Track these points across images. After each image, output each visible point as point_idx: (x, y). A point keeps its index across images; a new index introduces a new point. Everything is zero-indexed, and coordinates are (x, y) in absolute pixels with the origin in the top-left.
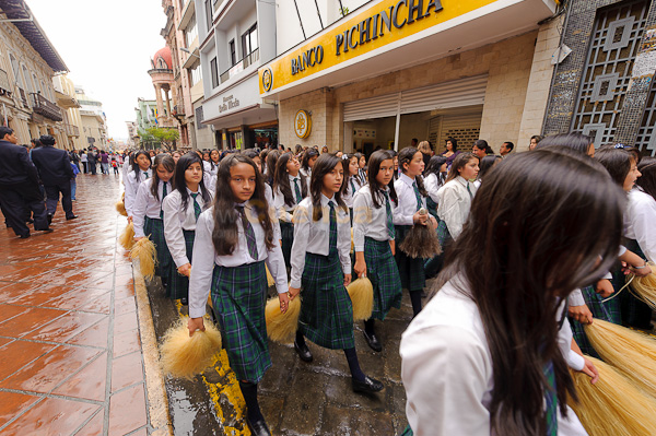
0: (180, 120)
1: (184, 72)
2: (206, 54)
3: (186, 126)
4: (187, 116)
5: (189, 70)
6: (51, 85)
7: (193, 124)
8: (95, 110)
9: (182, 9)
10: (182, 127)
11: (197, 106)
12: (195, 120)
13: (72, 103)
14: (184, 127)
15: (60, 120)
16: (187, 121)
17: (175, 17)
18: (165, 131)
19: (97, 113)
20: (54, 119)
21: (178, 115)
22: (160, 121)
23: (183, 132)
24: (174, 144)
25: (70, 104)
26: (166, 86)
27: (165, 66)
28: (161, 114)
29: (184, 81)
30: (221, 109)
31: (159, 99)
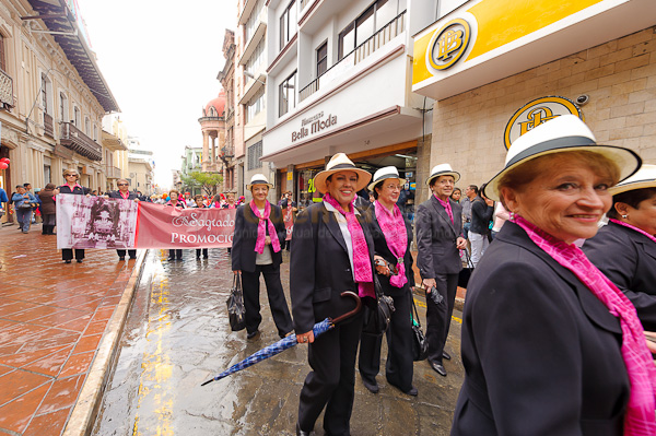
0: (227, 163)
1: (238, 109)
3: (232, 169)
4: (236, 156)
5: (245, 106)
6: (98, 123)
7: (242, 166)
8: (146, 158)
9: (245, 43)
10: (228, 170)
11: (249, 145)
12: (245, 160)
14: (230, 170)
15: (99, 159)
16: (235, 162)
17: (236, 55)
18: (208, 176)
19: (147, 161)
20: (93, 158)
21: (225, 158)
23: (228, 176)
24: (215, 189)
25: (116, 144)
26: (214, 134)
27: (215, 114)
28: (206, 159)
29: (238, 119)
30: (295, 136)
31: (206, 145)
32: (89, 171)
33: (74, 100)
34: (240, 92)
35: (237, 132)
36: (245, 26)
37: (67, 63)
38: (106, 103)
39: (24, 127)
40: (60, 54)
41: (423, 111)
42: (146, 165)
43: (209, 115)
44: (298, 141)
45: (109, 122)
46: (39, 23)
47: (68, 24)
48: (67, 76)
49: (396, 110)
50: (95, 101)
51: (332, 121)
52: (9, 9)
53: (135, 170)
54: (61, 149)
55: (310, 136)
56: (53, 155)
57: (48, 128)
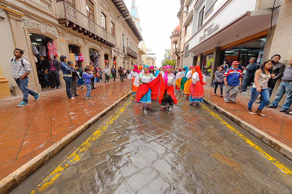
0: (177, 55)
1: (183, 29)
2: (197, 9)
4: (181, 52)
5: (186, 27)
6: (137, 46)
7: (183, 55)
11: (186, 46)
12: (184, 53)
13: (142, 53)
14: (179, 58)
15: (137, 58)
16: (180, 55)
19: (153, 57)
20: (135, 58)
22: (171, 57)
23: (178, 61)
26: (175, 42)
27: (177, 33)
28: (172, 54)
29: (183, 34)
30: (201, 38)
31: (172, 48)
32: (134, 63)
33: (131, 40)
34: (185, 20)
35: (182, 39)
37: (129, 28)
38: (139, 38)
39: (118, 51)
40: (127, 24)
41: (273, 9)
42: (153, 59)
43: (174, 34)
44: (202, 41)
45: (141, 45)
46: (122, 17)
47: (127, 14)
48: (129, 32)
49: (248, 14)
50: (136, 38)
51: (217, 28)
52: (115, 15)
53: (148, 61)
54: (127, 56)
55: (207, 38)
56: (125, 58)
57: (124, 50)
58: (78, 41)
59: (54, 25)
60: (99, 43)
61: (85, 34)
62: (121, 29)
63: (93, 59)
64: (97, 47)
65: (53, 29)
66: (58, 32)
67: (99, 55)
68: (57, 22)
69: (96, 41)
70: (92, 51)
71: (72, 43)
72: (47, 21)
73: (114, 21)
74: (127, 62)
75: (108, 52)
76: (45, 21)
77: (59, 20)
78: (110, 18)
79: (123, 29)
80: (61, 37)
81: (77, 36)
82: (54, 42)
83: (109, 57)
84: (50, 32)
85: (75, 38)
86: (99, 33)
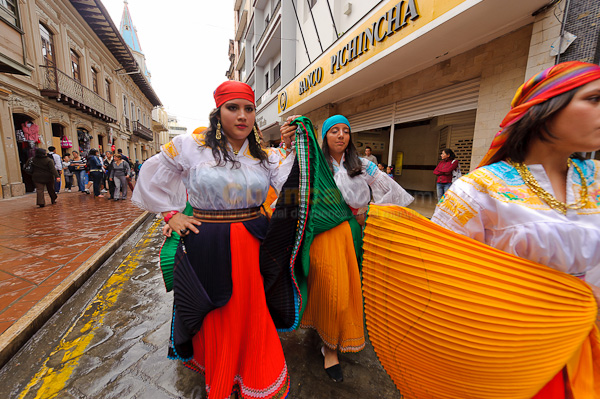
6: (150, 116)
9: (239, 54)
15: (151, 140)
17: (235, 61)
20: (148, 139)
25: (161, 128)
32: (147, 148)
33: (138, 105)
36: (239, 42)
37: (134, 85)
38: (154, 102)
39: (118, 128)
40: (131, 80)
45: (156, 113)
46: (123, 71)
48: (134, 92)
50: (148, 102)
52: (111, 68)
54: (133, 137)
56: (130, 141)
57: (128, 126)
58: (63, 118)
59: (36, 97)
60: (90, 117)
61: (72, 106)
62: (122, 89)
63: (82, 143)
64: (88, 125)
65: (36, 104)
66: (41, 108)
67: (91, 138)
68: (38, 94)
69: (85, 115)
70: (81, 132)
71: (55, 121)
72: (29, 95)
73: (110, 78)
74: (133, 146)
75: (103, 132)
76: (29, 96)
77: (43, 92)
78: (103, 75)
79: (123, 88)
80: (44, 115)
81: (63, 110)
82: (36, 122)
83: (105, 140)
84: (32, 109)
85: (59, 114)
86: (90, 101)
